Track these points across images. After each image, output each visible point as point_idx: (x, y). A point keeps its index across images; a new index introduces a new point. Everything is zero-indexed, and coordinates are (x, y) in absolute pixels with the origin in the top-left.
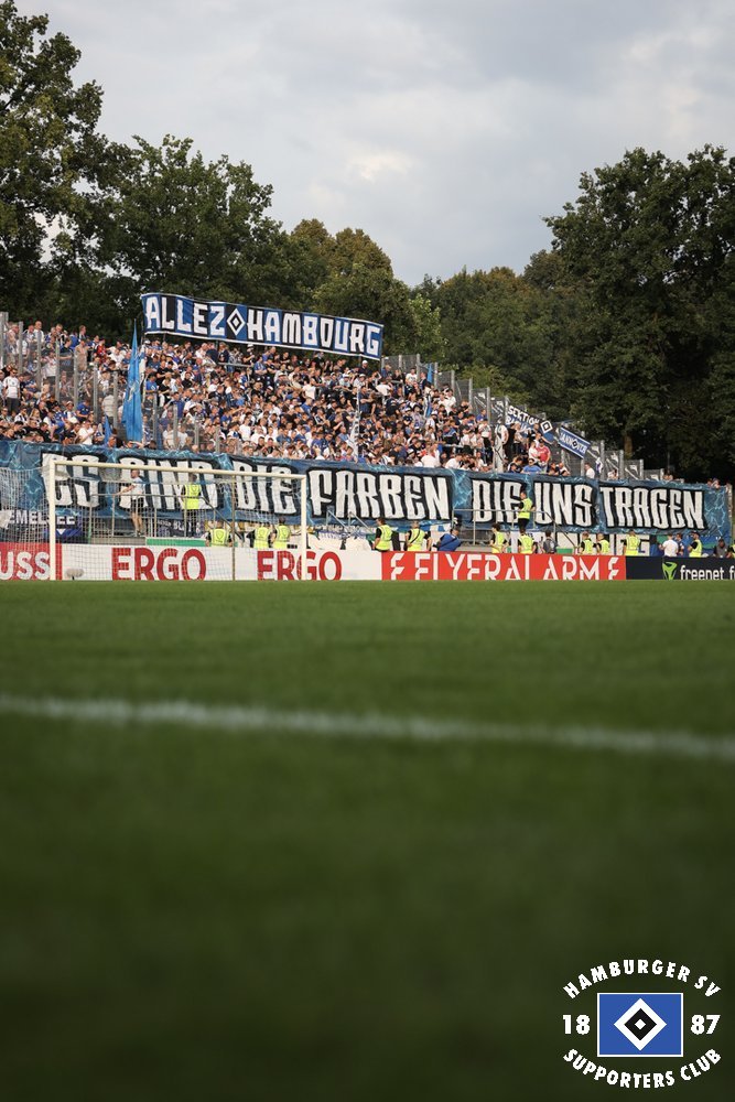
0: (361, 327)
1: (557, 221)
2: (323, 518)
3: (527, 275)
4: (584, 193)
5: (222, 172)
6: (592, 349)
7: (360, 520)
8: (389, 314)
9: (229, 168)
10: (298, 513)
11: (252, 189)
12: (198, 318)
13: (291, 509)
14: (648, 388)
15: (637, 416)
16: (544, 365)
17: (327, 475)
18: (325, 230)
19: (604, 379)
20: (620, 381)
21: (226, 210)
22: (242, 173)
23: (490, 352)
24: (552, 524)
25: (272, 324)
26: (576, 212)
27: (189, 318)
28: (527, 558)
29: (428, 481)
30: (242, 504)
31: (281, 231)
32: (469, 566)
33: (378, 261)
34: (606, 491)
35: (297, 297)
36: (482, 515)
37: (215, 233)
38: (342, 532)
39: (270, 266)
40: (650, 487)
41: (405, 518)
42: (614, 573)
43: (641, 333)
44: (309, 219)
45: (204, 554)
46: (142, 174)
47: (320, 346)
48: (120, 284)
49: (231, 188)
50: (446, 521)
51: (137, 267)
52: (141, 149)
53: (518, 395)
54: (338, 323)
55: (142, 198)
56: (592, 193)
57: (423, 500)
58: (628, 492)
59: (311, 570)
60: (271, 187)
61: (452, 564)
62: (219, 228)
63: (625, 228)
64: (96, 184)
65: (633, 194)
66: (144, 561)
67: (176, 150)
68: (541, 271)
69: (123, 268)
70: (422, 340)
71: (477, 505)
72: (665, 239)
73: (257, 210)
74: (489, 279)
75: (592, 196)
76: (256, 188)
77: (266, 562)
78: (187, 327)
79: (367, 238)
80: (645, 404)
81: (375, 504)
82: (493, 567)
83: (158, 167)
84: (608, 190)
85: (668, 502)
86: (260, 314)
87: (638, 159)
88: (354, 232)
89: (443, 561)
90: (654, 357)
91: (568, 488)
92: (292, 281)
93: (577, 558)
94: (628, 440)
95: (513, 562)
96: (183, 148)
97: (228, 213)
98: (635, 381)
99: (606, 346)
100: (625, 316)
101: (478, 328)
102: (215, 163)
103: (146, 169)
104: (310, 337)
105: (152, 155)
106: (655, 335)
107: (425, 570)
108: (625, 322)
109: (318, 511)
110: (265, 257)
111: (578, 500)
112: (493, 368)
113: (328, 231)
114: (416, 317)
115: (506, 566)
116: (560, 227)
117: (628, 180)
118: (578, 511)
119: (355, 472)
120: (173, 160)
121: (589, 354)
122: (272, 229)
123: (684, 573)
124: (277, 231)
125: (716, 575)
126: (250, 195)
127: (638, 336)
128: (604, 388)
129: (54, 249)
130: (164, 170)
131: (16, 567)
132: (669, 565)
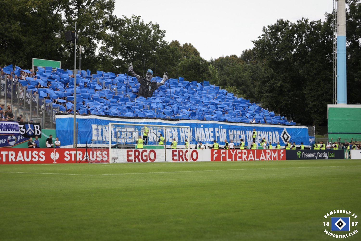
1: (256, 42)
3: (241, 57)
4: (264, 33)
5: (150, 26)
6: (267, 82)
9: (152, 25)
11: (159, 32)
14: (285, 94)
19: (271, 91)
20: (276, 92)
21: (151, 38)
22: (156, 27)
23: (232, 82)
26: (262, 39)
33: (196, 53)
37: (148, 45)
39: (165, 55)
42: (282, 155)
43: (283, 77)
44: (175, 40)
45: (155, 152)
46: (125, 27)
48: (119, 61)
49: (153, 31)
51: (124, 56)
52: (125, 19)
55: (125, 35)
56: (266, 33)
60: (165, 31)
61: (232, 153)
63: (277, 44)
64: (113, 31)
65: (279, 33)
66: (137, 154)
67: (136, 19)
69: (119, 56)
70: (212, 78)
72: (290, 47)
73: (161, 38)
74: (230, 58)
76: (161, 31)
77: (175, 153)
79: (192, 46)
80: (284, 99)
82: (245, 154)
83: (130, 25)
84: (272, 32)
87: (281, 22)
88: (188, 44)
89: (229, 152)
90: (287, 84)
92: (172, 60)
95: (251, 152)
96: (138, 19)
99: (272, 81)
100: (278, 71)
101: (228, 74)
102: (148, 23)
103: (126, 25)
105: (128, 21)
106: (287, 77)
107: (224, 155)
108: (278, 73)
110: (163, 52)
112: (234, 87)
113: (180, 44)
114: (210, 71)
115: (249, 153)
116: (257, 43)
117: (278, 29)
120: (135, 23)
121: (266, 83)
122: (166, 44)
123: (303, 155)
124: (167, 45)
125: (313, 155)
126: (159, 33)
127: (282, 78)
128: (271, 94)
129: (100, 51)
130: (132, 26)
131: (97, 157)
132: (299, 152)
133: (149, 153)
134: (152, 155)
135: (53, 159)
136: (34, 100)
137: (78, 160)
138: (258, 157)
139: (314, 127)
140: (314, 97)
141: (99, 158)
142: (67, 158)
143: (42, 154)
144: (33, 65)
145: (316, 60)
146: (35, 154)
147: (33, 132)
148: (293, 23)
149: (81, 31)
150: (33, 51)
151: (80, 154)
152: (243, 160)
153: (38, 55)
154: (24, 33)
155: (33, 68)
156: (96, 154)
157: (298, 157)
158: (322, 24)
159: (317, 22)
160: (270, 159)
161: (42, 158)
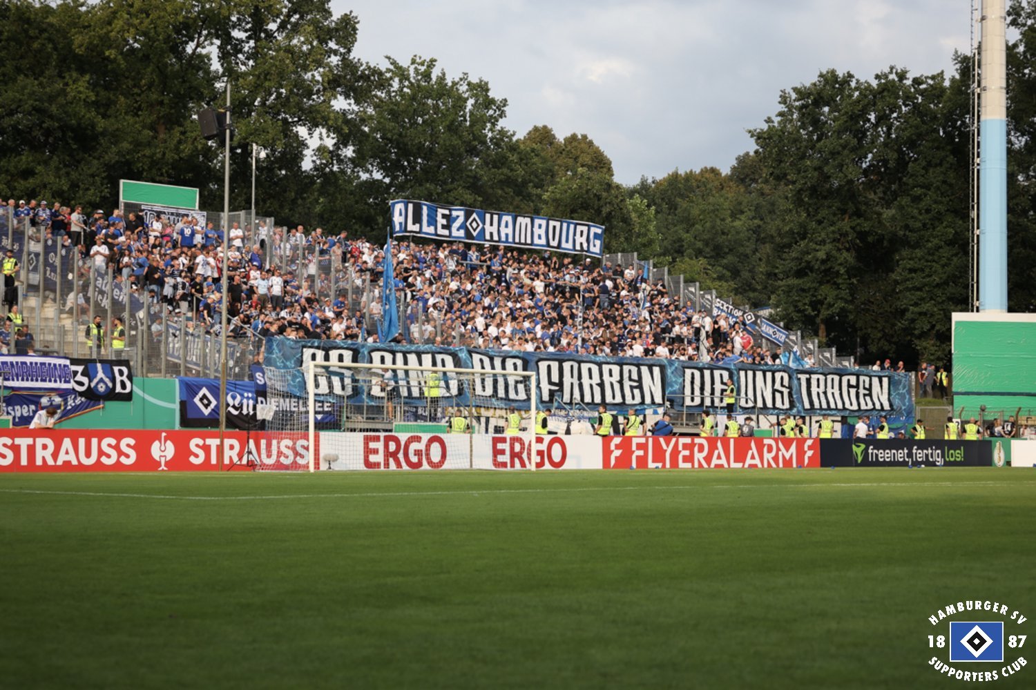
0: (585, 229)
1: (759, 133)
2: (551, 403)
3: (732, 174)
4: (783, 108)
5: (463, 88)
6: (789, 246)
7: (583, 405)
8: (610, 213)
9: (469, 84)
10: (529, 399)
11: (489, 103)
12: (441, 221)
13: (522, 396)
14: (840, 281)
15: (830, 306)
16: (746, 256)
17: (555, 366)
18: (554, 135)
19: (800, 273)
20: (815, 275)
21: (466, 121)
22: (481, 89)
23: (699, 245)
24: (754, 407)
25: (507, 226)
26: (776, 124)
27: (432, 221)
28: (732, 441)
29: (644, 370)
30: (479, 390)
31: (514, 139)
32: (680, 448)
33: (601, 162)
34: (803, 377)
35: (528, 197)
36: (693, 400)
37: (456, 141)
38: (567, 415)
39: (505, 170)
40: (841, 373)
41: (623, 403)
42: (810, 453)
43: (833, 232)
44: (540, 125)
45: (445, 441)
46: (392, 89)
47: (548, 245)
48: (373, 185)
49: (471, 102)
50: (660, 405)
51: (387, 171)
52: (392, 67)
53: (725, 284)
54: (565, 225)
55: (393, 111)
56: (790, 107)
57: (640, 387)
58: (822, 378)
59: (540, 453)
60: (506, 100)
61: (664, 447)
62: (460, 137)
63: (819, 139)
64: (352, 101)
65: (826, 109)
66: (392, 446)
67: (423, 69)
68: (745, 171)
69: (375, 171)
70: (639, 235)
71: (688, 391)
72: (854, 150)
73: (494, 121)
74: (699, 178)
75: (790, 110)
76: (493, 101)
77: (500, 446)
78: (431, 230)
79: (591, 143)
80: (837, 296)
81: (597, 390)
82: (701, 449)
83: (407, 83)
84: (803, 107)
85: (857, 386)
86: (496, 217)
87: (830, 78)
88: (580, 137)
89: (657, 445)
90: (845, 254)
91: (769, 375)
92: (525, 183)
93: (776, 440)
94: (822, 327)
95: (719, 444)
96: (429, 66)
97: (468, 123)
98: (828, 275)
99: (803, 244)
100: (819, 217)
101: (689, 223)
102: (457, 80)
103: (396, 84)
104: (540, 237)
105: (401, 73)
106: (845, 235)
107: (641, 453)
108: (820, 222)
109: (546, 397)
110: (500, 162)
111: (778, 386)
112: (702, 261)
113: (557, 136)
114: (633, 215)
115: (713, 447)
116: (760, 137)
117: (822, 98)
118: (778, 395)
119: (579, 362)
120: (419, 77)
121: (787, 250)
122: (507, 137)
123: (872, 453)
124: (511, 140)
125: (901, 455)
126: (487, 107)
127: (831, 235)
128: (801, 281)
129: (315, 158)
130: (411, 86)
131: (280, 453)
132: (858, 446)
133: (428, 446)
134: (436, 449)
135: (158, 459)
136: (117, 297)
137: (227, 461)
138: (740, 457)
139: (913, 377)
140: (919, 289)
141: (287, 457)
142: (197, 456)
143: (128, 445)
144: (121, 199)
145: (927, 187)
146: (109, 445)
147: (110, 385)
148: (862, 80)
149: (263, 103)
150: (128, 157)
151: (232, 447)
152: (696, 465)
153: (141, 169)
154: (103, 107)
155: (122, 206)
156: (279, 447)
157: (856, 461)
158: (947, 84)
159: (933, 78)
160: (774, 465)
161: (127, 456)
